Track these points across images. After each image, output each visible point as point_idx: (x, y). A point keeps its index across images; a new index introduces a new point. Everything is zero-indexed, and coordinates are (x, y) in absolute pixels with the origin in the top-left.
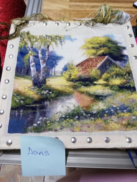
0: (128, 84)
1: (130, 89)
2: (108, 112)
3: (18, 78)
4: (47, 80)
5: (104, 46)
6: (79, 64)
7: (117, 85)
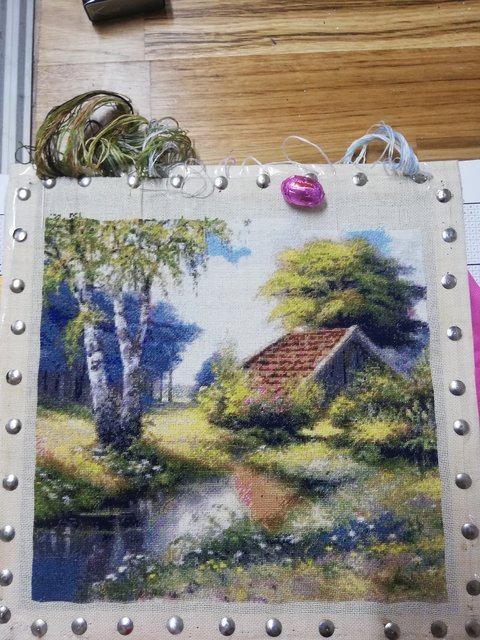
0: (413, 441)
2: (339, 539)
3: (48, 411)
4: (144, 420)
5: (346, 285)
6: (254, 360)
7: (378, 444)
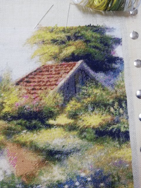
0: (114, 126)
1: (119, 137)
5: (76, 38)
6: (22, 80)
7: (93, 128)
